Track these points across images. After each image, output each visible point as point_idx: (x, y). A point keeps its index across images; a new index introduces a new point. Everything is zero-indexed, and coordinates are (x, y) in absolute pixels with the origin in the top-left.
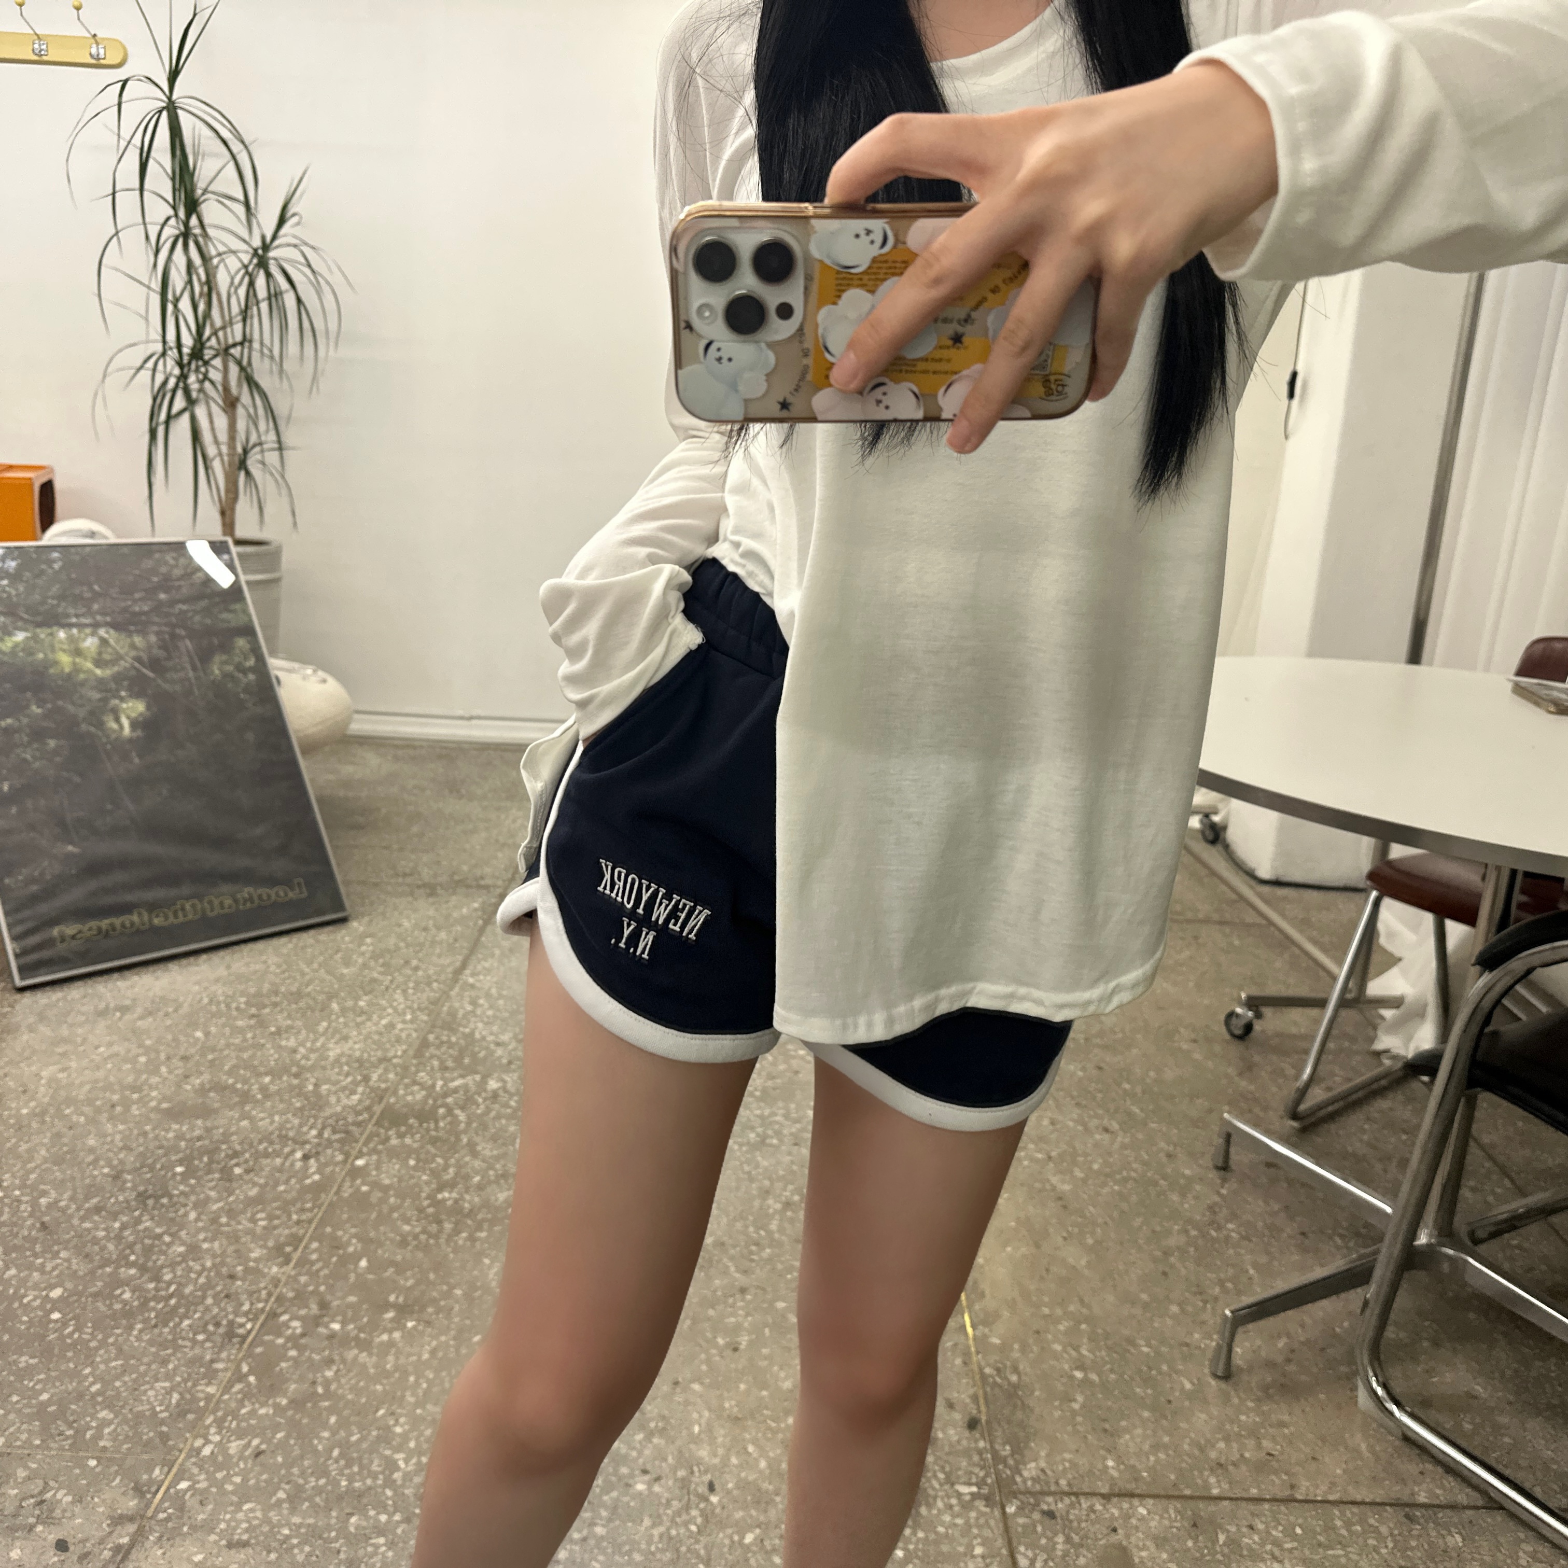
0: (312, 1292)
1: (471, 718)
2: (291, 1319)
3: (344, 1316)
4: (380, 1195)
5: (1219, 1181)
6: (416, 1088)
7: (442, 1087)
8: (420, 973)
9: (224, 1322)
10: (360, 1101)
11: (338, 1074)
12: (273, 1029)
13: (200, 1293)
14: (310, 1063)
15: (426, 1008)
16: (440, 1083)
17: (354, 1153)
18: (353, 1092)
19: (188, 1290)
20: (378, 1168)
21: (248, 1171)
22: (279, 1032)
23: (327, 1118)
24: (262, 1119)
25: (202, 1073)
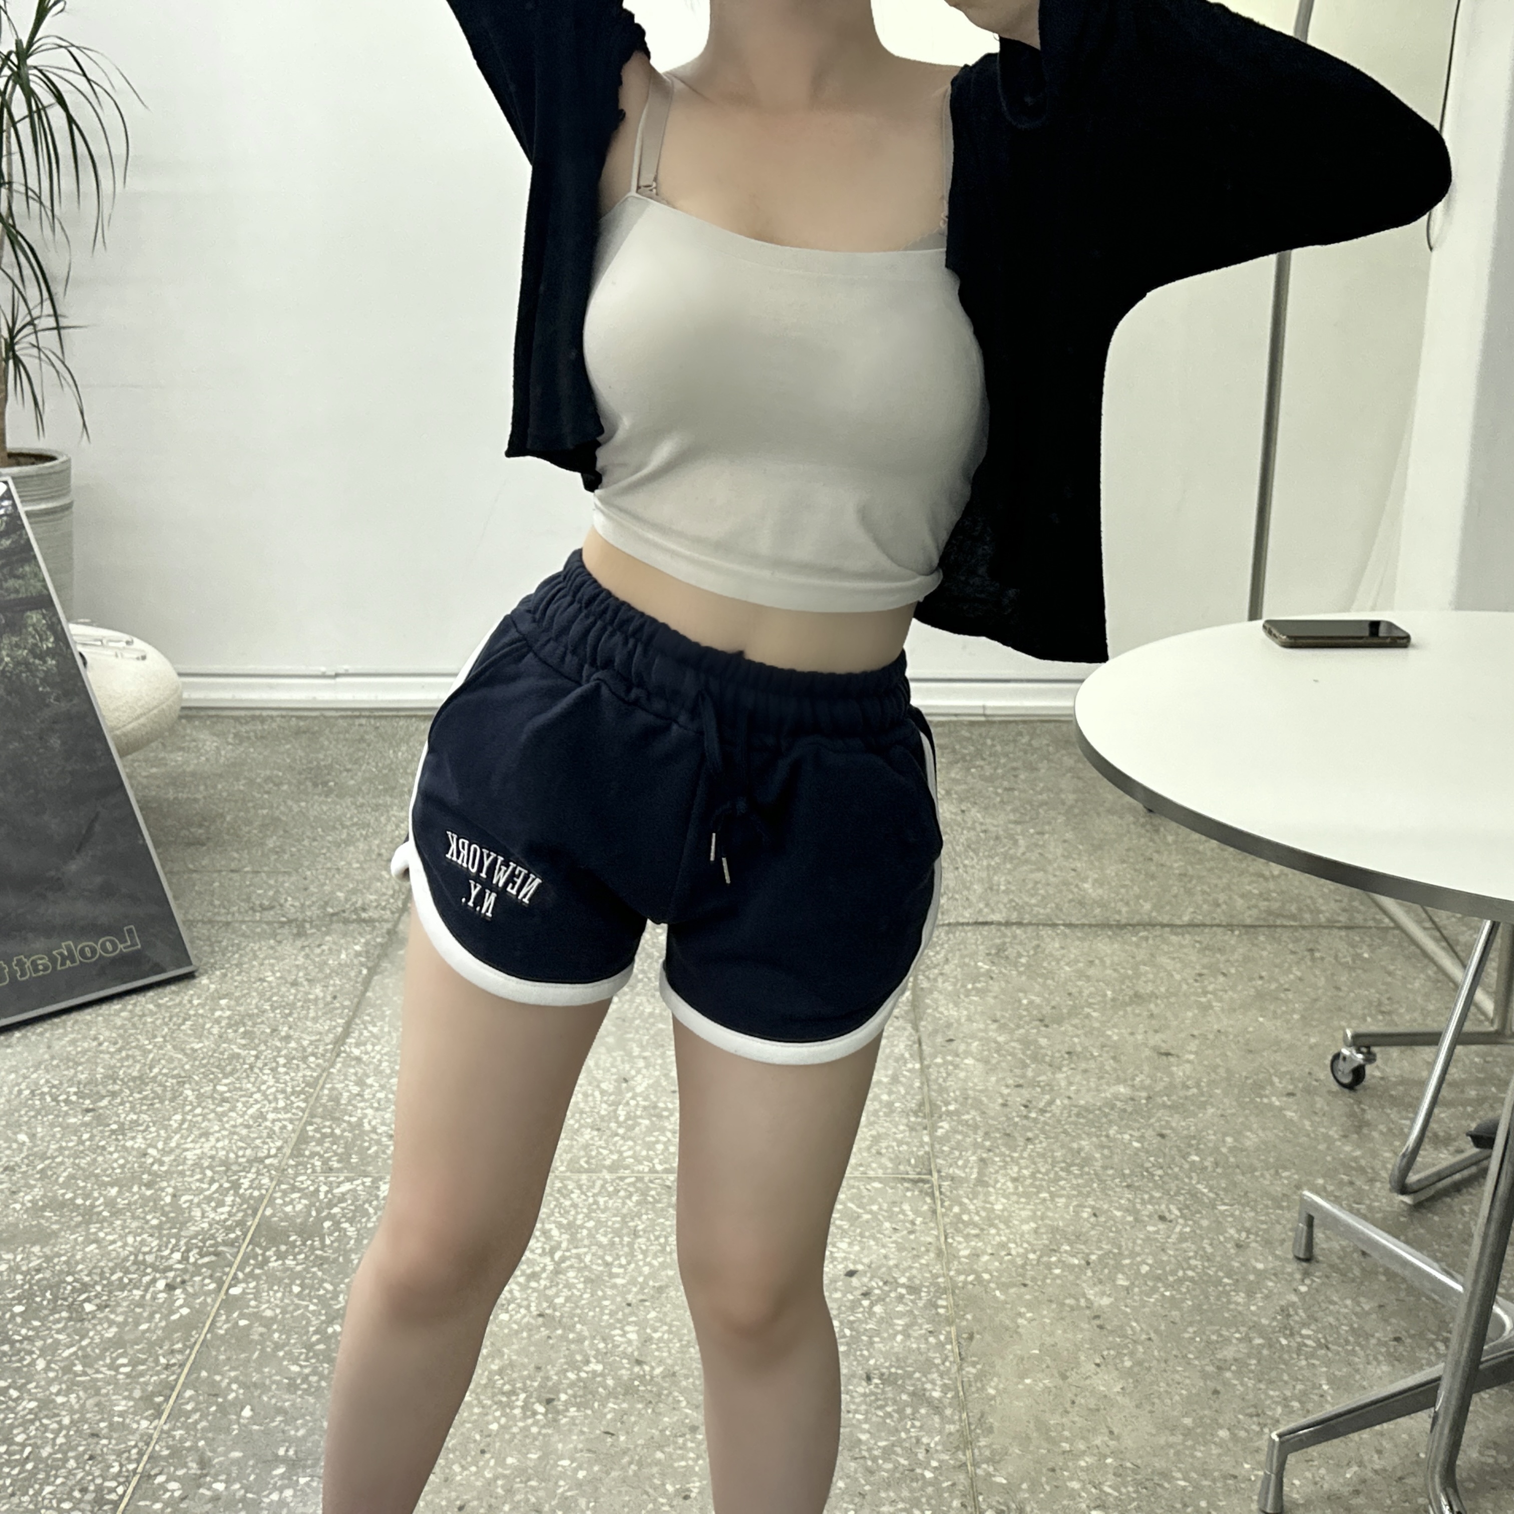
0: (189, 1449)
1: (337, 675)
2: (167, 1481)
3: (229, 1475)
4: (262, 1330)
5: (1298, 1276)
6: (295, 1195)
7: (327, 1193)
8: (293, 1044)
9: (92, 1488)
10: (230, 1214)
11: (201, 1181)
12: (114, 1127)
13: (59, 1456)
14: (164, 1169)
15: (302, 1092)
16: (324, 1188)
17: (228, 1280)
18: (221, 1204)
19: (45, 1453)
20: (257, 1296)
21: (100, 1308)
22: (122, 1130)
23: (192, 1238)
24: (113, 1242)
25: (32, 1187)
